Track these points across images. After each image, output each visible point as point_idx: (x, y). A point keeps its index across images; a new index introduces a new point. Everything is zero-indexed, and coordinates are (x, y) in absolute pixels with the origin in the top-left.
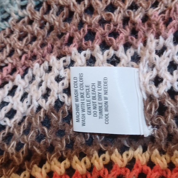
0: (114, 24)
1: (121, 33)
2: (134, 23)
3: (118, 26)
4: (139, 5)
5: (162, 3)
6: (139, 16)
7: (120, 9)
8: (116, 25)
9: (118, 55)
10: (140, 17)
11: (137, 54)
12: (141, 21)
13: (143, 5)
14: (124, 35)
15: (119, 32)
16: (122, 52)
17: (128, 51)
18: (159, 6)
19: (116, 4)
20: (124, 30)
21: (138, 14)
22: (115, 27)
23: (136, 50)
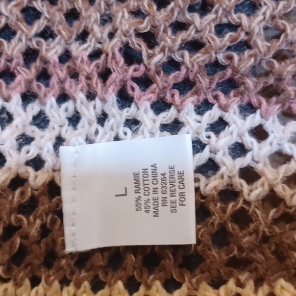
0: (8, 58)
1: (20, 75)
2: (45, 62)
3: (14, 63)
4: (56, 32)
5: (94, 36)
6: (54, 50)
7: (21, 34)
8: (10, 60)
9: (10, 109)
10: (56, 53)
11: (44, 114)
12: (57, 60)
13: (64, 33)
14: (23, 78)
15: (16, 71)
16: (17, 104)
17: (30, 106)
18: (88, 40)
19: (14, 26)
20: (25, 69)
21: (54, 47)
22: (9, 64)
23: (43, 108)
